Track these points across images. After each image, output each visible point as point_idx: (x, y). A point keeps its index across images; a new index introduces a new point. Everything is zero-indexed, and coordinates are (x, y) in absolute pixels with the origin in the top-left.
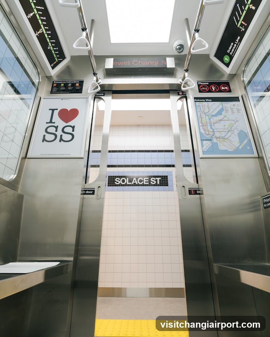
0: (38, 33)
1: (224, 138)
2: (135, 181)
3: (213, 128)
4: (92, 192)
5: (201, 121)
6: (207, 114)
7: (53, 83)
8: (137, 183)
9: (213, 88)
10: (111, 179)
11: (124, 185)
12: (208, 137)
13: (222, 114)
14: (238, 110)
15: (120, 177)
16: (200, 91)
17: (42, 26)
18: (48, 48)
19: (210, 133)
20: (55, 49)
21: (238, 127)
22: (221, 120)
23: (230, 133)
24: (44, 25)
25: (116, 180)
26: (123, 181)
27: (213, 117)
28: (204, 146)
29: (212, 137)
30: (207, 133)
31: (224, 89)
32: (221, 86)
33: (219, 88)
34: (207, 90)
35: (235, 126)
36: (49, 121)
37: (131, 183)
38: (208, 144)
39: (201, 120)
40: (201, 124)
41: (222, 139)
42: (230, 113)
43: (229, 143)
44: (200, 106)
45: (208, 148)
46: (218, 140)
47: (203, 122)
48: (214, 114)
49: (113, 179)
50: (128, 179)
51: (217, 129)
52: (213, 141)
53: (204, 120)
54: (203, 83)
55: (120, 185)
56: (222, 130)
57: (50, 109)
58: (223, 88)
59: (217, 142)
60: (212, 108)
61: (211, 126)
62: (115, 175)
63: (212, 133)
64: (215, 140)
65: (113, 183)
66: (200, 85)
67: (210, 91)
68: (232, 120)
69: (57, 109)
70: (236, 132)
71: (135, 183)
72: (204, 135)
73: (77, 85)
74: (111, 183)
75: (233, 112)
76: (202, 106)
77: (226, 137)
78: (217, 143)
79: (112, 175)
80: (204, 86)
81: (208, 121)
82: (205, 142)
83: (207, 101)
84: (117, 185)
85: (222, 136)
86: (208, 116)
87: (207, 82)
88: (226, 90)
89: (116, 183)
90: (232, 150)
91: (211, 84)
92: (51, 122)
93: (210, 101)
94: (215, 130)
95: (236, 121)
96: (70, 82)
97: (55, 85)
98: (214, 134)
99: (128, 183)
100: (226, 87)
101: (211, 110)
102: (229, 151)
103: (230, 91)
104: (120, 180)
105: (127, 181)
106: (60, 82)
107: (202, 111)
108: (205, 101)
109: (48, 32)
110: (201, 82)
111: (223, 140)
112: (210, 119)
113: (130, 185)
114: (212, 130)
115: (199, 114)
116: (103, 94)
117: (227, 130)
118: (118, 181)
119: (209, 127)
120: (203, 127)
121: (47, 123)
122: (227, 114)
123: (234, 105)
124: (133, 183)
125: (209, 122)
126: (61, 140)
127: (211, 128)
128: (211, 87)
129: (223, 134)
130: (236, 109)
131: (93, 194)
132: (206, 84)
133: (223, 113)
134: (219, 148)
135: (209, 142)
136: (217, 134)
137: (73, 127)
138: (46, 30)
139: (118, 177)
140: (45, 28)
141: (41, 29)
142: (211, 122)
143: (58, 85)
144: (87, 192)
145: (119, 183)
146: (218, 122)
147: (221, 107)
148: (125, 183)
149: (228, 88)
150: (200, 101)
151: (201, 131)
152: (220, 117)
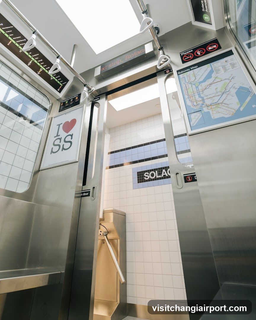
0: (40, 72)
1: (217, 104)
2: (164, 173)
3: (202, 96)
4: (87, 194)
5: (187, 94)
6: (194, 83)
7: (61, 103)
8: (167, 175)
9: (198, 53)
10: (140, 175)
11: (153, 180)
12: (197, 108)
13: (212, 77)
14: (233, 65)
15: (149, 171)
16: (184, 62)
17: (41, 66)
18: (51, 79)
19: (198, 103)
20: (57, 77)
21: (235, 85)
22: (211, 84)
23: (225, 95)
24: (42, 65)
25: (145, 175)
26: (152, 175)
27: (201, 84)
28: (192, 120)
29: (202, 107)
30: (195, 104)
31: (212, 48)
32: (208, 47)
33: (206, 50)
34: (192, 58)
35: (231, 84)
36: (56, 135)
37: (160, 176)
38: (197, 117)
39: (186, 92)
40: (186, 97)
41: (215, 105)
42: (223, 72)
43: (224, 108)
44: (184, 77)
45: (198, 120)
46: (209, 108)
47: (190, 93)
48: (202, 80)
49: (142, 174)
50: (156, 172)
51: (207, 96)
52: (203, 112)
53: (190, 91)
54: (186, 52)
55: (150, 180)
56: (213, 95)
57: (57, 125)
58: (210, 48)
59: (209, 110)
60: (199, 75)
61: (199, 94)
62: (143, 170)
63: (201, 103)
64: (205, 110)
65: (143, 179)
66: (183, 55)
67: (195, 57)
68: (226, 79)
69: (62, 124)
70: (233, 91)
71: (165, 175)
72: (192, 107)
73: (77, 98)
74: (140, 179)
75: (225, 70)
76: (187, 76)
77: (220, 101)
78: (209, 112)
79: (141, 171)
80: (187, 55)
81: (195, 90)
82: (193, 116)
83: (192, 70)
84: (147, 181)
85: (214, 102)
86: (195, 85)
87: (190, 50)
88: (214, 48)
89: (145, 178)
90: (230, 116)
91: (195, 50)
92: (57, 135)
93: (195, 68)
94: (205, 98)
95: (230, 79)
96: (72, 98)
97: (62, 104)
98: (204, 102)
99: (157, 177)
100: (214, 45)
101: (198, 78)
102: (226, 117)
103: (219, 48)
104: (149, 175)
105: (156, 174)
106: (65, 101)
107: (187, 81)
108: (190, 70)
109: (48, 68)
110: (185, 53)
111: (216, 107)
112: (197, 87)
113: (160, 179)
114: (201, 99)
115: (184, 86)
116: (98, 99)
117: (220, 93)
118: (148, 176)
119: (197, 97)
120: (190, 99)
121: (55, 137)
122: (218, 74)
123: (226, 61)
124: (162, 176)
125: (197, 91)
126: (63, 149)
127: (200, 97)
128: (196, 53)
129: (216, 99)
130: (229, 65)
131: (89, 195)
132: (190, 52)
133: (213, 75)
134: (212, 118)
135: (198, 114)
136: (208, 102)
137: (72, 136)
138: (45, 68)
139: (146, 171)
140: (44, 66)
141: (41, 69)
142: (199, 90)
143: (64, 103)
144: (84, 194)
145: (148, 178)
146: (208, 87)
147: (210, 69)
148: (155, 176)
149: (216, 46)
150: (184, 72)
151: (188, 104)
152: (210, 81)
